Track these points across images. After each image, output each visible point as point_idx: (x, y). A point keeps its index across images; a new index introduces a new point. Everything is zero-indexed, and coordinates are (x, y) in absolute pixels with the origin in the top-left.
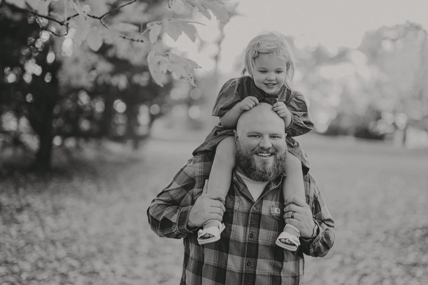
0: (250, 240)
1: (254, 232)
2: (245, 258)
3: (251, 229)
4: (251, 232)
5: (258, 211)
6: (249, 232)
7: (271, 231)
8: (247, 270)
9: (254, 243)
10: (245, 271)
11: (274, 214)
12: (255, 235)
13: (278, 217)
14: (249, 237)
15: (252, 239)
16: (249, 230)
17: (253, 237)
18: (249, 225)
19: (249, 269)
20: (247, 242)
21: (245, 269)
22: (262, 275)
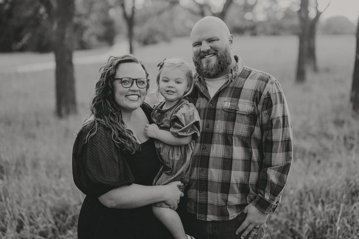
0: (206, 130)
1: (210, 123)
2: (202, 144)
3: (207, 121)
4: (207, 123)
5: (213, 107)
6: (206, 123)
7: (222, 121)
8: (203, 153)
9: (210, 132)
10: (201, 153)
11: (224, 107)
12: (211, 126)
13: (227, 109)
14: (205, 127)
15: (208, 129)
16: (206, 122)
17: (209, 127)
18: (206, 118)
19: (205, 152)
20: (204, 131)
21: (202, 152)
22: (215, 157)
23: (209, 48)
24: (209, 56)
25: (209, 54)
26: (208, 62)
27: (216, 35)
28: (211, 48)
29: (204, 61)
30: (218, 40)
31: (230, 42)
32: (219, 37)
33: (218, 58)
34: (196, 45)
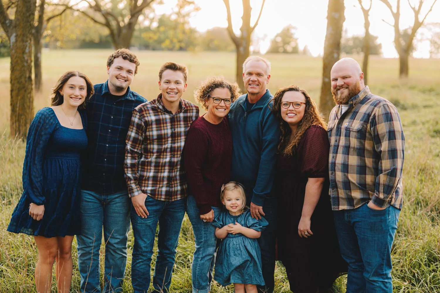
23: (343, 83)
24: (343, 89)
25: (343, 88)
26: (342, 93)
27: (349, 73)
28: (345, 83)
29: (339, 92)
30: (350, 77)
31: (361, 78)
32: (351, 75)
33: (349, 90)
34: (334, 80)
